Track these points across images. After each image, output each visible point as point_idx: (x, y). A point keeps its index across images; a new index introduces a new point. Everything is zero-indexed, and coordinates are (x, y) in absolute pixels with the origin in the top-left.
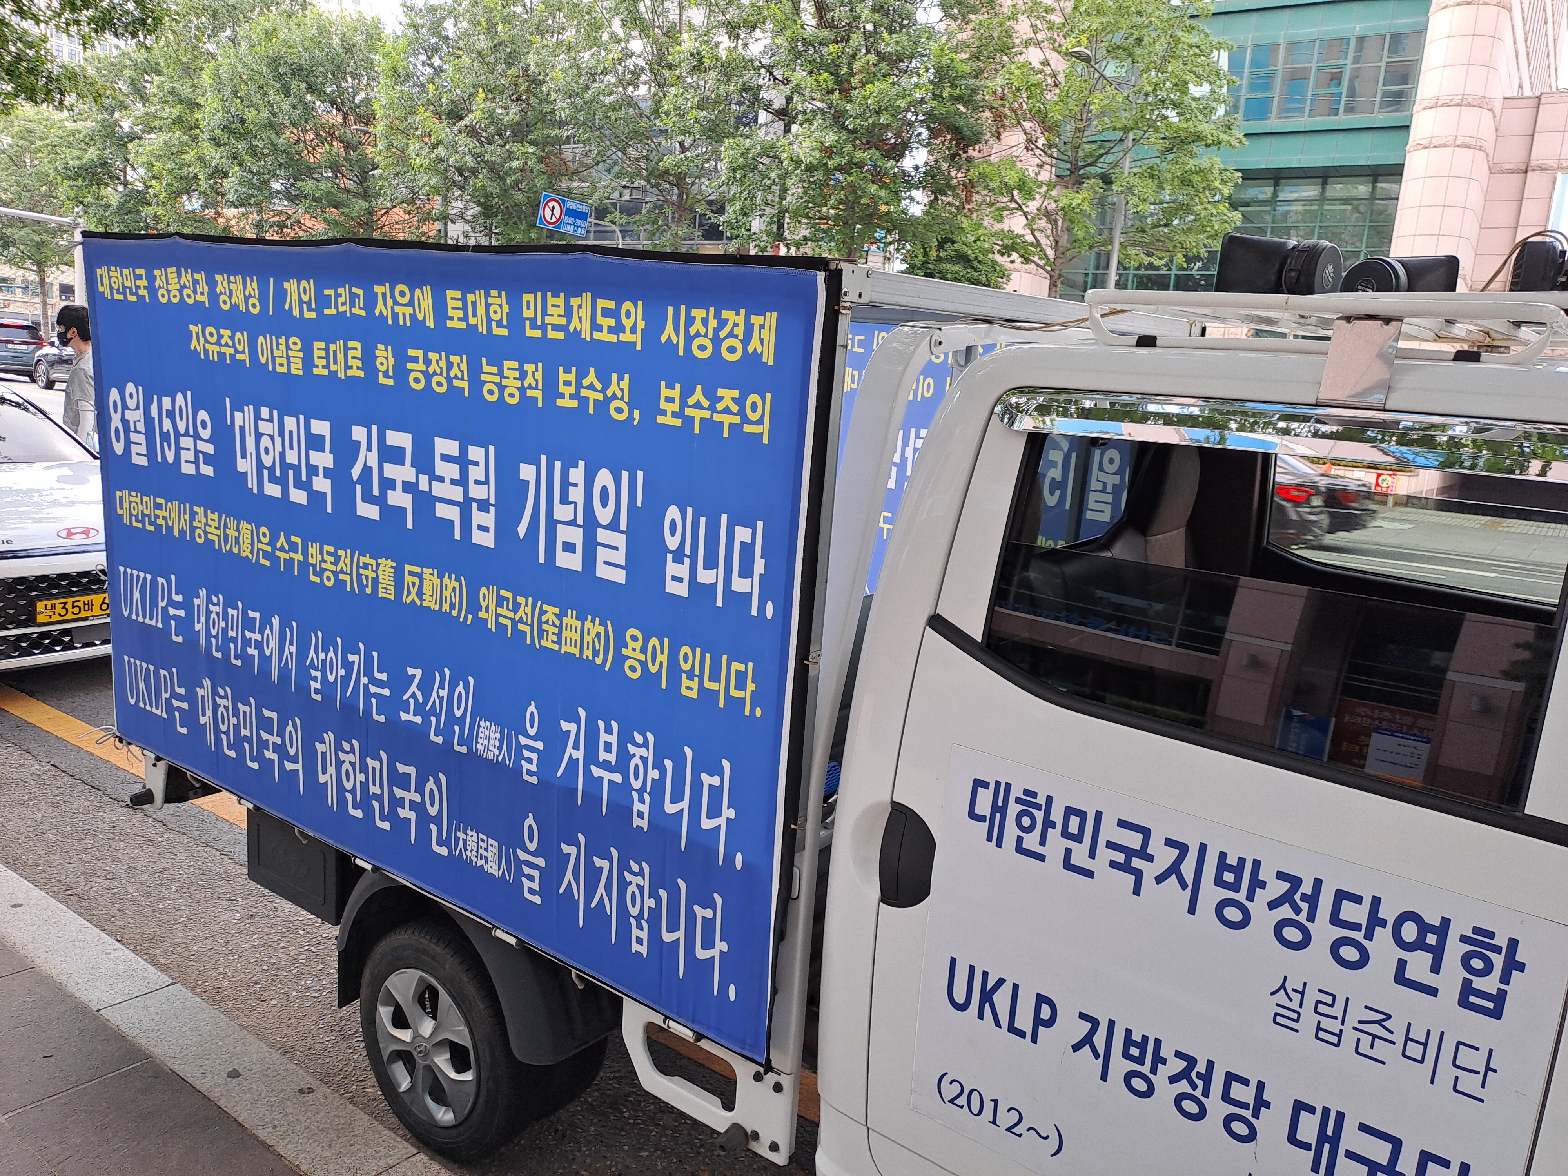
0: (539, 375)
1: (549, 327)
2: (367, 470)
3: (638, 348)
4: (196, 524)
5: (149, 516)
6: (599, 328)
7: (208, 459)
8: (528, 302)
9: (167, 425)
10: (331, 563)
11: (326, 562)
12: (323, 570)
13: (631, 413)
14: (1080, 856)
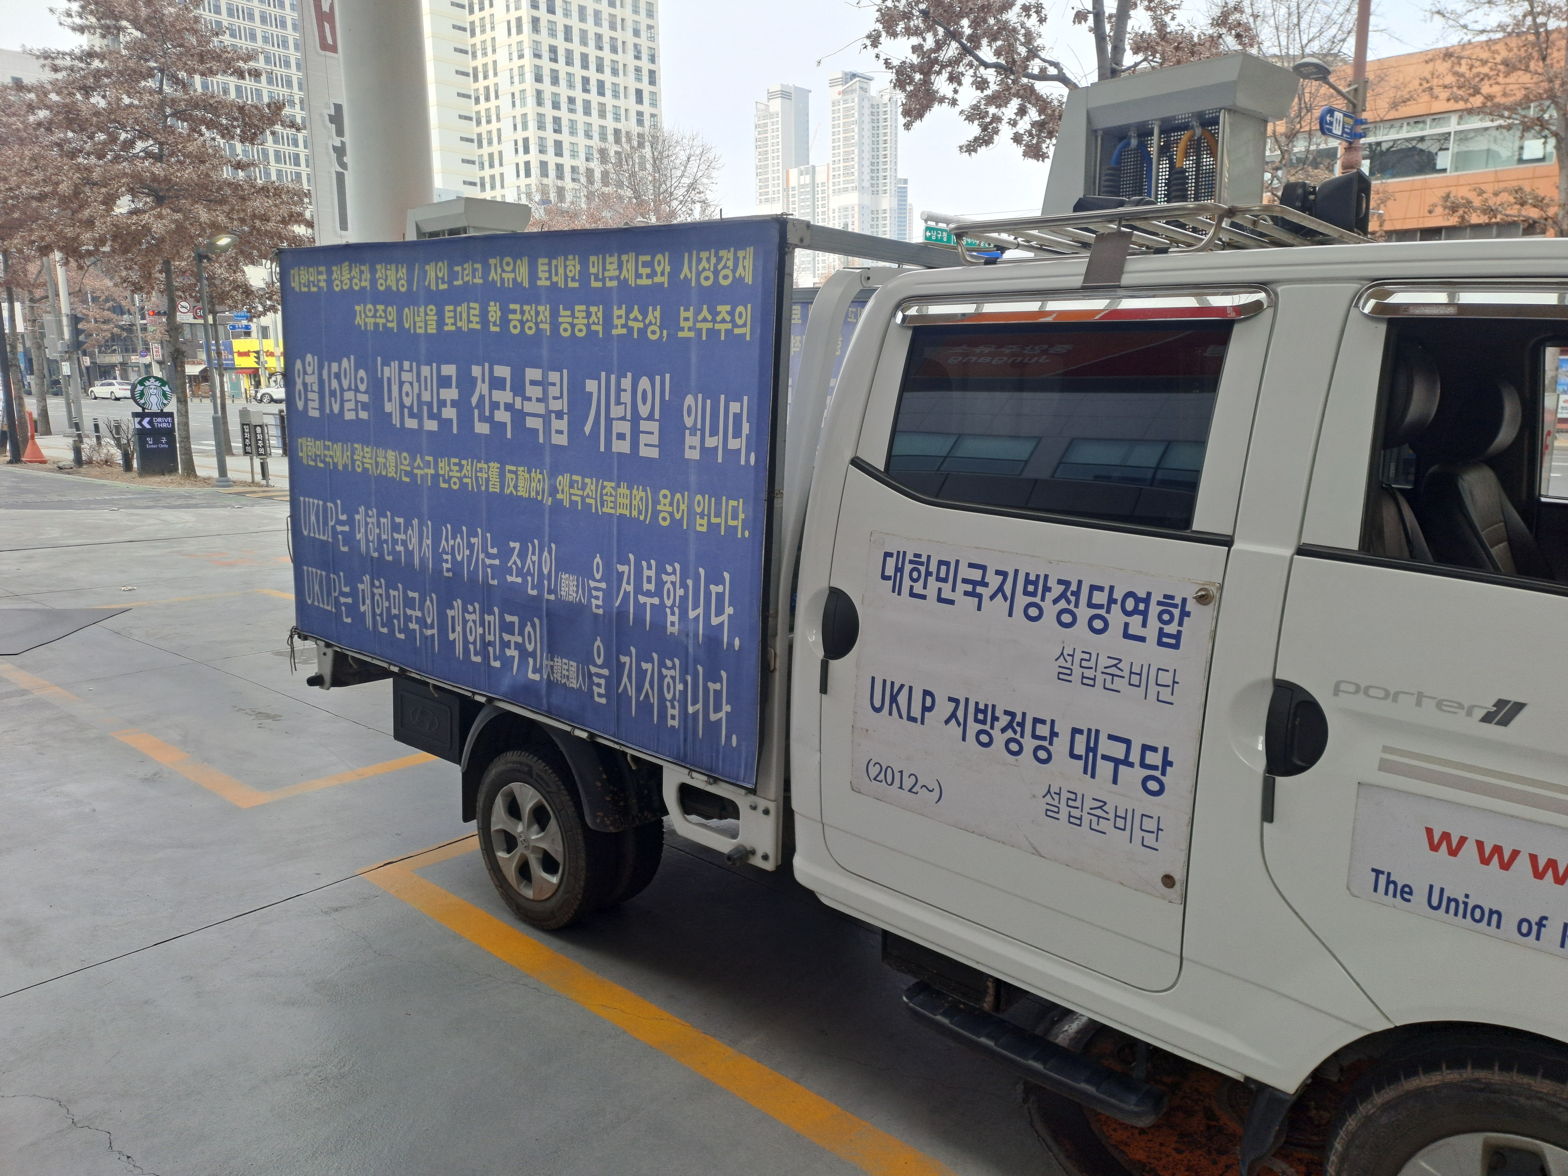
0: (600, 315)
1: (607, 279)
2: (482, 397)
3: (666, 285)
4: (356, 457)
5: (320, 456)
6: (638, 276)
7: (365, 406)
8: (593, 262)
9: (335, 384)
10: (457, 471)
11: (452, 471)
12: (450, 478)
13: (661, 333)
14: (947, 594)
